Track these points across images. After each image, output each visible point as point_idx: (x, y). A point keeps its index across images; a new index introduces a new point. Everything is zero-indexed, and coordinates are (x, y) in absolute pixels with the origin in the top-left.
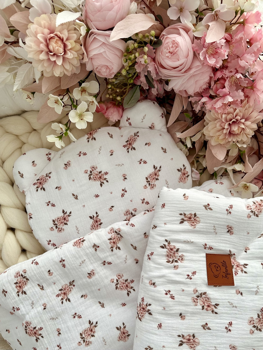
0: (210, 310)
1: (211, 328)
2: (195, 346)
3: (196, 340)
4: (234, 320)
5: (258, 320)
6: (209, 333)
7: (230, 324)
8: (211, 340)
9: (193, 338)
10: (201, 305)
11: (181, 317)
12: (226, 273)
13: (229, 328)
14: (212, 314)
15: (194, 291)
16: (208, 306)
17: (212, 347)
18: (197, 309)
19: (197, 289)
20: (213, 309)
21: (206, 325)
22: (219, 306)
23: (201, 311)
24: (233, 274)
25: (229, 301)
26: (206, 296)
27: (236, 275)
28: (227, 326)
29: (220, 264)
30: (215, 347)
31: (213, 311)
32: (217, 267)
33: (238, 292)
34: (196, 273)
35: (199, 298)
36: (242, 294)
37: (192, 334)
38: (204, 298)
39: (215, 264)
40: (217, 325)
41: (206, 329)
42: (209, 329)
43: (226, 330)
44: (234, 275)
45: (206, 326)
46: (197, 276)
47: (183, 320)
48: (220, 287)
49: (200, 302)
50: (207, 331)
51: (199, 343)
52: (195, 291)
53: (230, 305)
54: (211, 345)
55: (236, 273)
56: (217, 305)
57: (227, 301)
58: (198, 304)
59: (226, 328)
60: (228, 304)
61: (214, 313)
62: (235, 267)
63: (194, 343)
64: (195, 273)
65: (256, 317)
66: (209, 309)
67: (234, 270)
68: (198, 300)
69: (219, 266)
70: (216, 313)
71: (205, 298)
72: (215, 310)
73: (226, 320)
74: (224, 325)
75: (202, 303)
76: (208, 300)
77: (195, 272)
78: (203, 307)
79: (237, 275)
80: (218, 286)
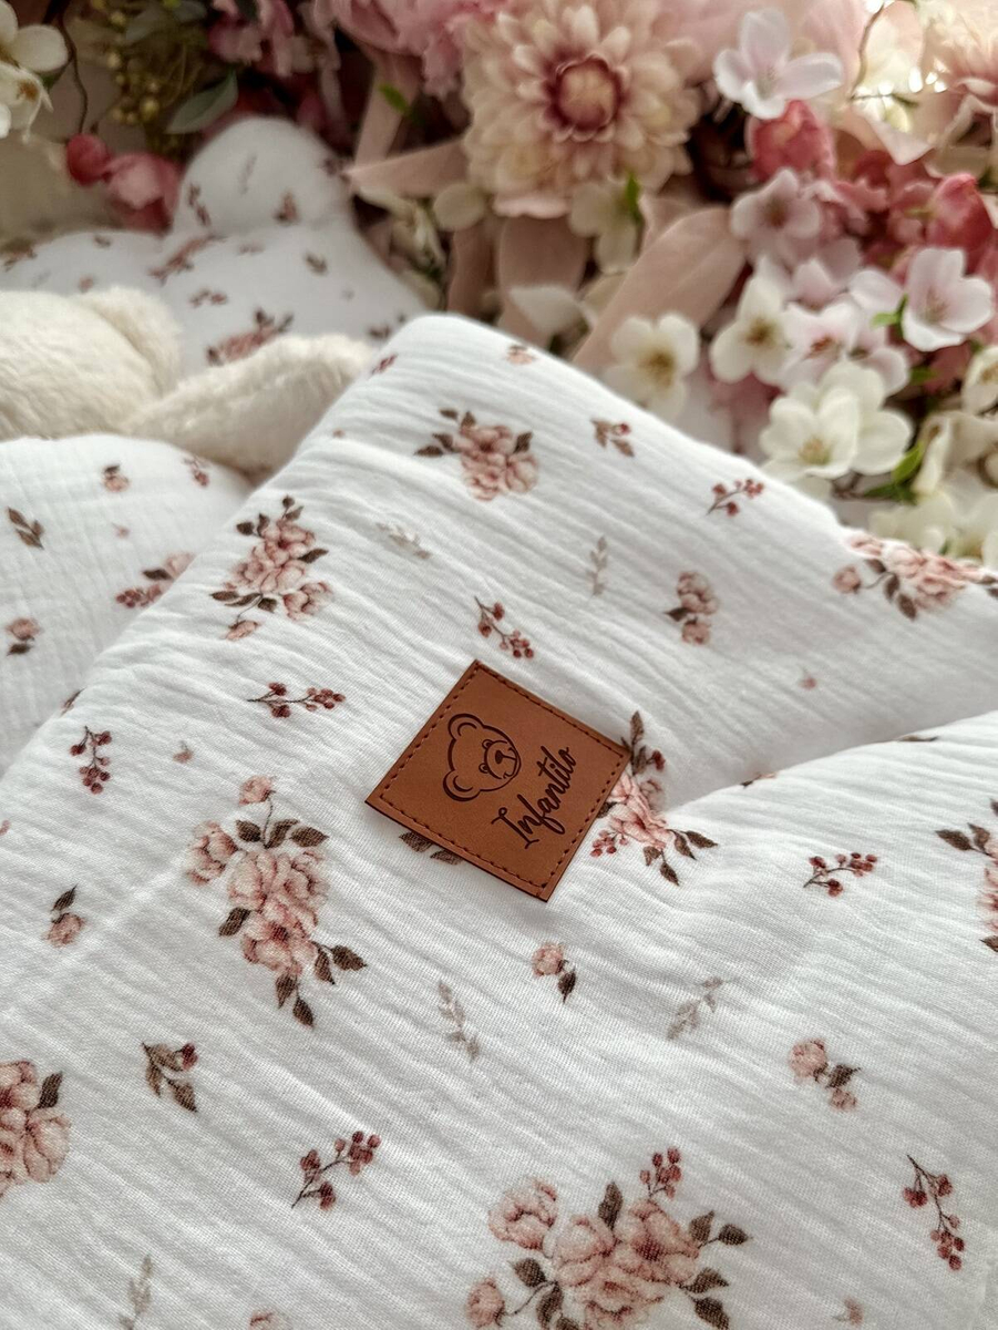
0: (275, 967)
1: (200, 1099)
2: (20, 1170)
3: (48, 1132)
4: (401, 1139)
5: (592, 1239)
6: (170, 1129)
7: (360, 1151)
8: (149, 1189)
9: (37, 1102)
10: (235, 894)
11: (58, 922)
12: (540, 813)
13: (328, 1177)
14: (268, 1009)
15: (249, 786)
16: (280, 934)
17: (124, 1248)
18: (190, 910)
19: (275, 786)
20: (300, 970)
21: (180, 1061)
22: (353, 974)
23: (209, 936)
24: (577, 842)
25: (448, 980)
26: (306, 859)
27: (597, 851)
28: (327, 1152)
29: (531, 757)
30: (148, 1267)
31: (286, 986)
32: (499, 757)
33: (550, 960)
34: (338, 706)
35: (252, 847)
36: (568, 985)
37: (43, 1072)
38: (284, 867)
39: (495, 737)
40: (258, 1105)
41: (164, 1085)
42: (185, 1099)
43: (297, 1179)
44: (587, 846)
45: (175, 1069)
46: (330, 721)
47: (54, 943)
48: (441, 867)
49: (239, 877)
50: (168, 1107)
51: (53, 1164)
52: (257, 788)
53: (447, 1014)
54: (126, 1234)
55: (608, 845)
56: (348, 960)
57: (436, 974)
58: (221, 882)
59: (311, 1163)
60: (435, 999)
61: (291, 1003)
62: (618, 812)
63: (19, 1147)
64: (330, 700)
65: (589, 1201)
66: (270, 951)
67: (600, 826)
68: (237, 857)
69: (517, 759)
70: (304, 1014)
71: (294, 866)
72: (311, 988)
73: (349, 1104)
74: (306, 1133)
75: (248, 889)
76: (302, 893)
77: (338, 698)
78: (238, 918)
79: (605, 857)
80: (434, 849)
